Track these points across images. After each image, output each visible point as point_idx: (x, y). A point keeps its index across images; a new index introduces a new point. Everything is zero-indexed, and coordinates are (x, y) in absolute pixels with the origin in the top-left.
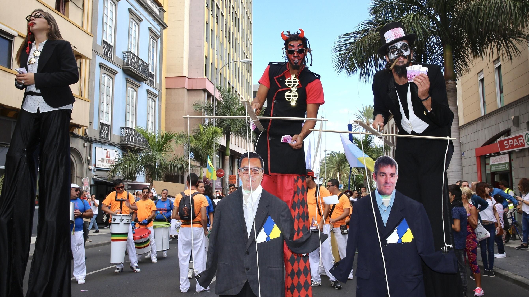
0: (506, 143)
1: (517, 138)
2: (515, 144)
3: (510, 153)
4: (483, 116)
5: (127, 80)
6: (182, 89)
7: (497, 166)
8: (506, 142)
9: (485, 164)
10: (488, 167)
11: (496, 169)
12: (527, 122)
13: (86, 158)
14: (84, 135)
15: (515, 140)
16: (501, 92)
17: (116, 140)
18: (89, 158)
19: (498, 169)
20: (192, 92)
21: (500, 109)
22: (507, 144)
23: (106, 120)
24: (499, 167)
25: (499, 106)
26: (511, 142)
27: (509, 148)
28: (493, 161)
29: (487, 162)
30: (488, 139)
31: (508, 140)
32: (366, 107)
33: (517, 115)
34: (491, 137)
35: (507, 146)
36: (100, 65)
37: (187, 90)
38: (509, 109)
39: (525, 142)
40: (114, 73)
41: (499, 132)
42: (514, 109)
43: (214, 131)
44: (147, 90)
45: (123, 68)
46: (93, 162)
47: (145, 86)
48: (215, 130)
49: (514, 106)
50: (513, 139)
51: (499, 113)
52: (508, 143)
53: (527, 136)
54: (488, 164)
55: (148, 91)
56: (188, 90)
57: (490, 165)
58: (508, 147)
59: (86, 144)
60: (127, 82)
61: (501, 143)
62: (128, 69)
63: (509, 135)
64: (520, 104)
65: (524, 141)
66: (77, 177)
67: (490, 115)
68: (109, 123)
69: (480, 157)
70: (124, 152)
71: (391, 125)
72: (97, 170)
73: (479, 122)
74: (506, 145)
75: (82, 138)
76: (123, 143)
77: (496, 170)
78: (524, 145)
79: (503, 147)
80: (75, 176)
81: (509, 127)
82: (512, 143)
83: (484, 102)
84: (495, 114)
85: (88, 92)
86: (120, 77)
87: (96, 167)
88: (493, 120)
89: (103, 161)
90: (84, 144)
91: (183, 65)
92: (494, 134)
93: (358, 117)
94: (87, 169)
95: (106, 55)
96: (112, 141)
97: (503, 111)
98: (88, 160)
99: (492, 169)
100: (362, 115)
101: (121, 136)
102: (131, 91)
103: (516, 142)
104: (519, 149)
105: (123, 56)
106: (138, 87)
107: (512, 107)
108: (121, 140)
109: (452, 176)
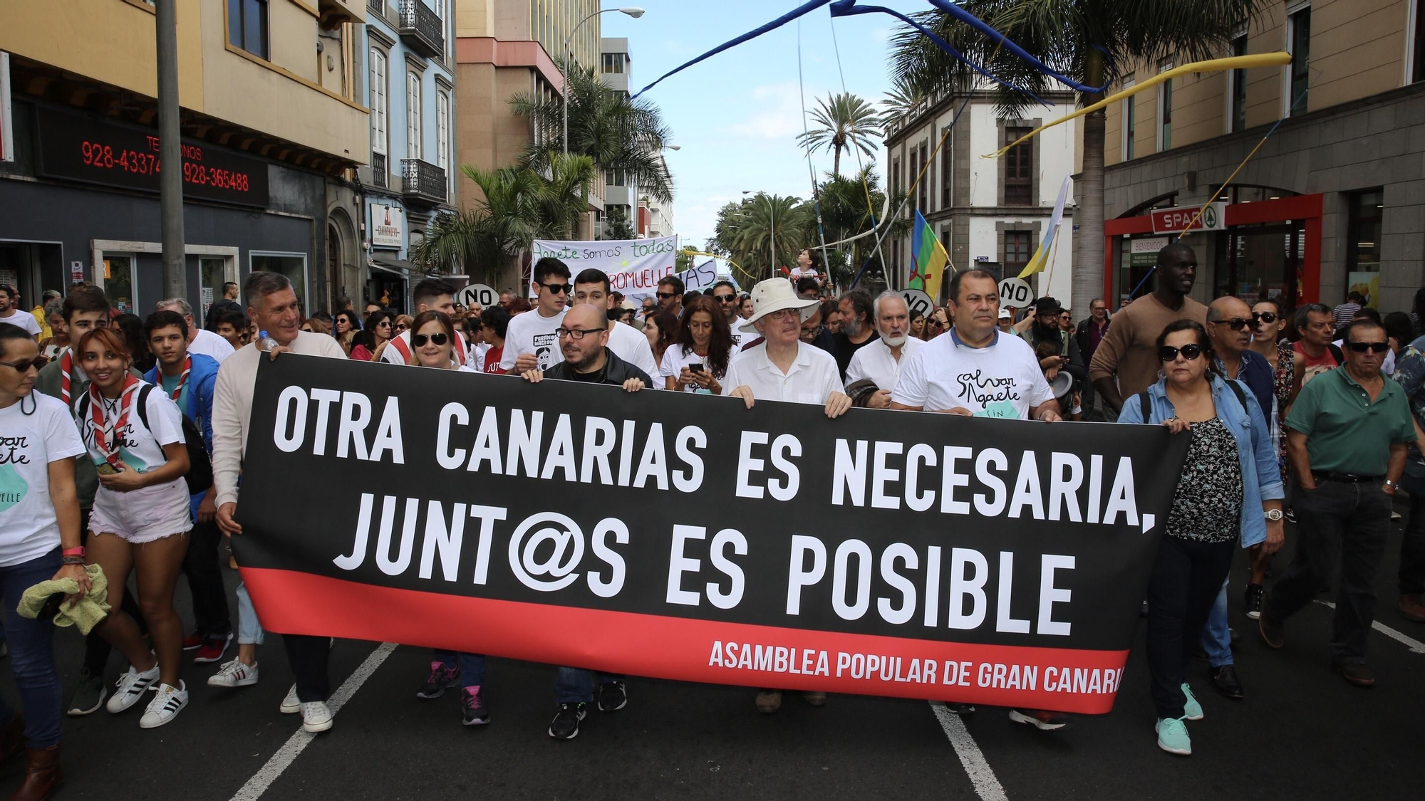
0: (1167, 219)
1: (1190, 212)
2: (1185, 222)
3: (1171, 237)
4: (1126, 162)
5: (407, 58)
6: (486, 66)
7: (1144, 258)
8: (1169, 216)
9: (1121, 252)
10: (1126, 257)
11: (1142, 261)
12: (1210, 185)
13: (359, 226)
14: (353, 179)
15: (1186, 215)
16: (1167, 120)
17: (396, 187)
18: (363, 228)
19: (1146, 261)
20: (508, 74)
21: (1160, 153)
22: (1170, 221)
23: (381, 147)
24: (1148, 259)
25: (1159, 149)
26: (1178, 218)
27: (1172, 228)
28: (1137, 247)
29: (1124, 248)
30: (1131, 206)
31: (1172, 213)
32: (839, 97)
33: (1193, 169)
34: (1139, 202)
35: (1169, 223)
36: (367, 31)
37: (493, 68)
38: (1178, 155)
39: (1203, 219)
40: (388, 43)
41: (1154, 196)
42: (1188, 159)
43: (581, 165)
44: (435, 75)
45: (401, 31)
46: (368, 236)
47: (433, 68)
48: (584, 164)
49: (1189, 153)
50: (1182, 212)
51: (1159, 160)
52: (1172, 219)
53: (1208, 210)
54: (1127, 252)
55: (438, 78)
56: (497, 68)
57: (1131, 254)
58: (1170, 226)
59: (357, 197)
60: (406, 61)
61: (1159, 217)
62: (412, 34)
63: (1172, 205)
64: (1202, 149)
65: (1201, 219)
66: (344, 265)
67: (1141, 161)
68: (384, 152)
69: (1113, 237)
70: (410, 211)
71: (911, 148)
72: (375, 250)
73: (1116, 170)
74: (1166, 221)
75: (349, 186)
76: (406, 192)
77: (1141, 263)
78: (1201, 226)
79: (1160, 224)
80: (342, 263)
81: (1176, 189)
82: (1179, 220)
83: (1131, 134)
84: (1151, 162)
85: (354, 89)
86: (397, 52)
87: (372, 245)
88: (1146, 170)
89: (382, 231)
90: (354, 199)
91: (486, 10)
92: (1146, 198)
93: (820, 119)
94: (362, 250)
95: (376, 9)
96: (391, 189)
97: (1168, 158)
98: (362, 231)
99: (1135, 262)
100: (830, 115)
101: (403, 178)
102: (412, 80)
103: (1186, 219)
104: (1191, 232)
105: (398, 4)
106: (422, 69)
107: (1185, 153)
108: (403, 186)
109: (1085, 281)
